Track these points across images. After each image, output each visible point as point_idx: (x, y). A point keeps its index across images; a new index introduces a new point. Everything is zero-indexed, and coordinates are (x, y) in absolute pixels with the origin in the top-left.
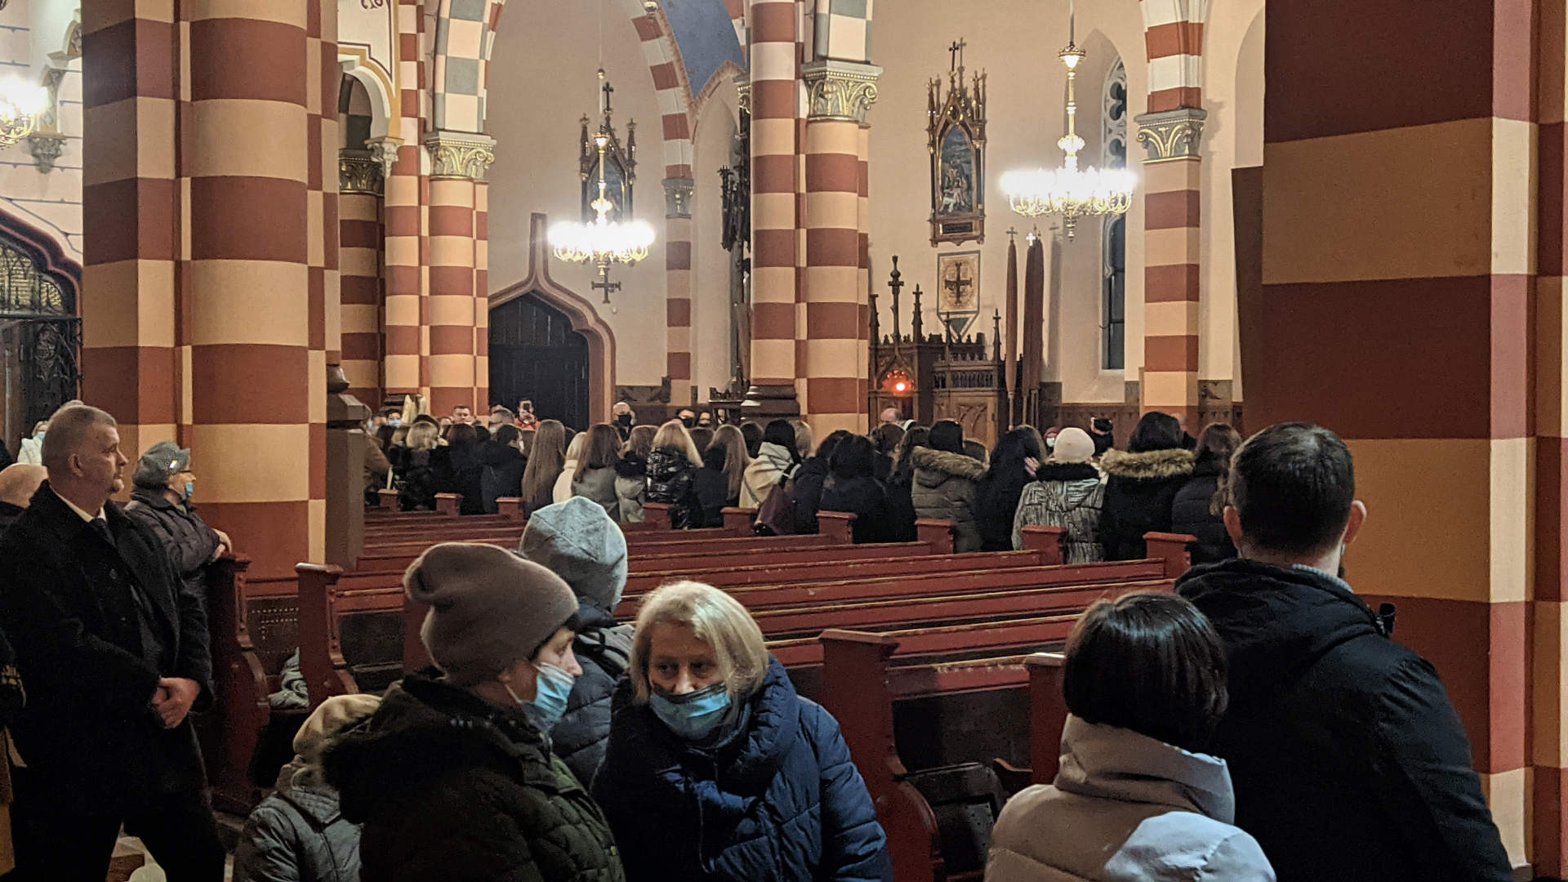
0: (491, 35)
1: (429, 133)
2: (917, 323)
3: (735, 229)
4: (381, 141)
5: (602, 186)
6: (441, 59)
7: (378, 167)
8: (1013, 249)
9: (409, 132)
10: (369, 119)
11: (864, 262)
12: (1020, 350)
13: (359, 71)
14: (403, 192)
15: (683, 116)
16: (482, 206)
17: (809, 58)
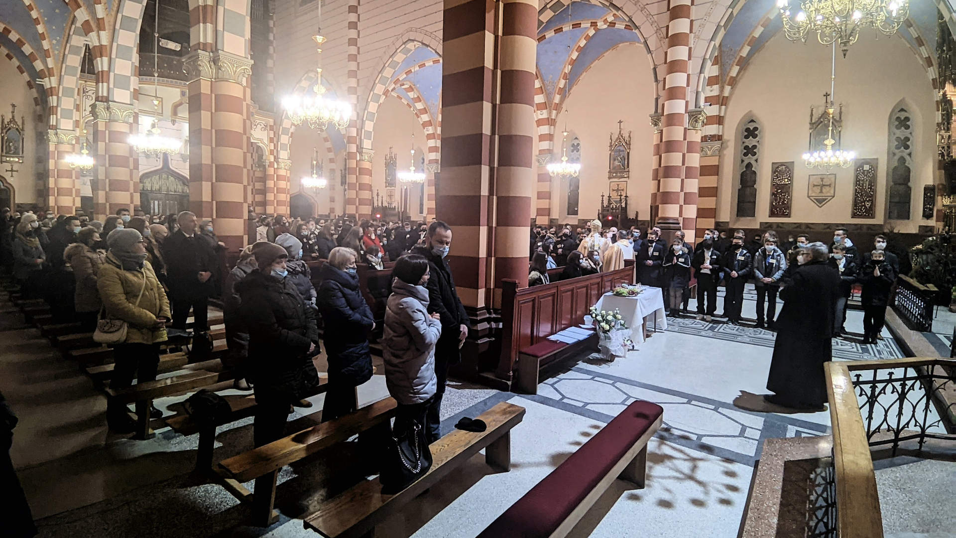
0: (291, 139)
1: (276, 159)
2: (382, 203)
3: (343, 183)
4: (265, 160)
5: (315, 172)
6: (279, 143)
7: (264, 166)
8: (402, 189)
9: (272, 159)
10: (263, 155)
11: (371, 190)
12: (403, 210)
13: (260, 144)
14: (271, 171)
15: (333, 159)
16: (289, 175)
17: (359, 147)
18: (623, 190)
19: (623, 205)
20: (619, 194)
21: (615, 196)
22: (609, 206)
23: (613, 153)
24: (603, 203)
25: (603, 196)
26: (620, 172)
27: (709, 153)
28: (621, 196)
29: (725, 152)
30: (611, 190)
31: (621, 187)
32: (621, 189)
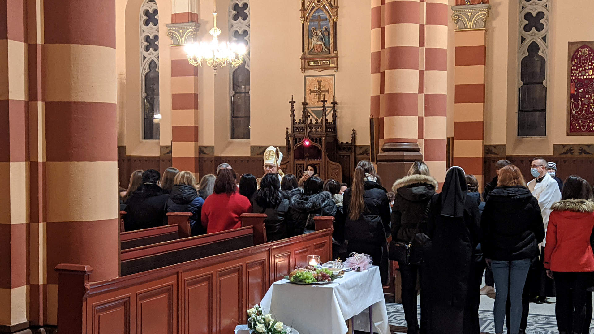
18: (328, 91)
19: (330, 118)
20: (322, 99)
21: (314, 103)
22: (304, 122)
23: (307, 23)
24: (293, 115)
25: (293, 102)
26: (322, 59)
27: (469, 25)
28: (324, 101)
29: (495, 24)
30: (308, 92)
31: (324, 86)
32: (325, 89)
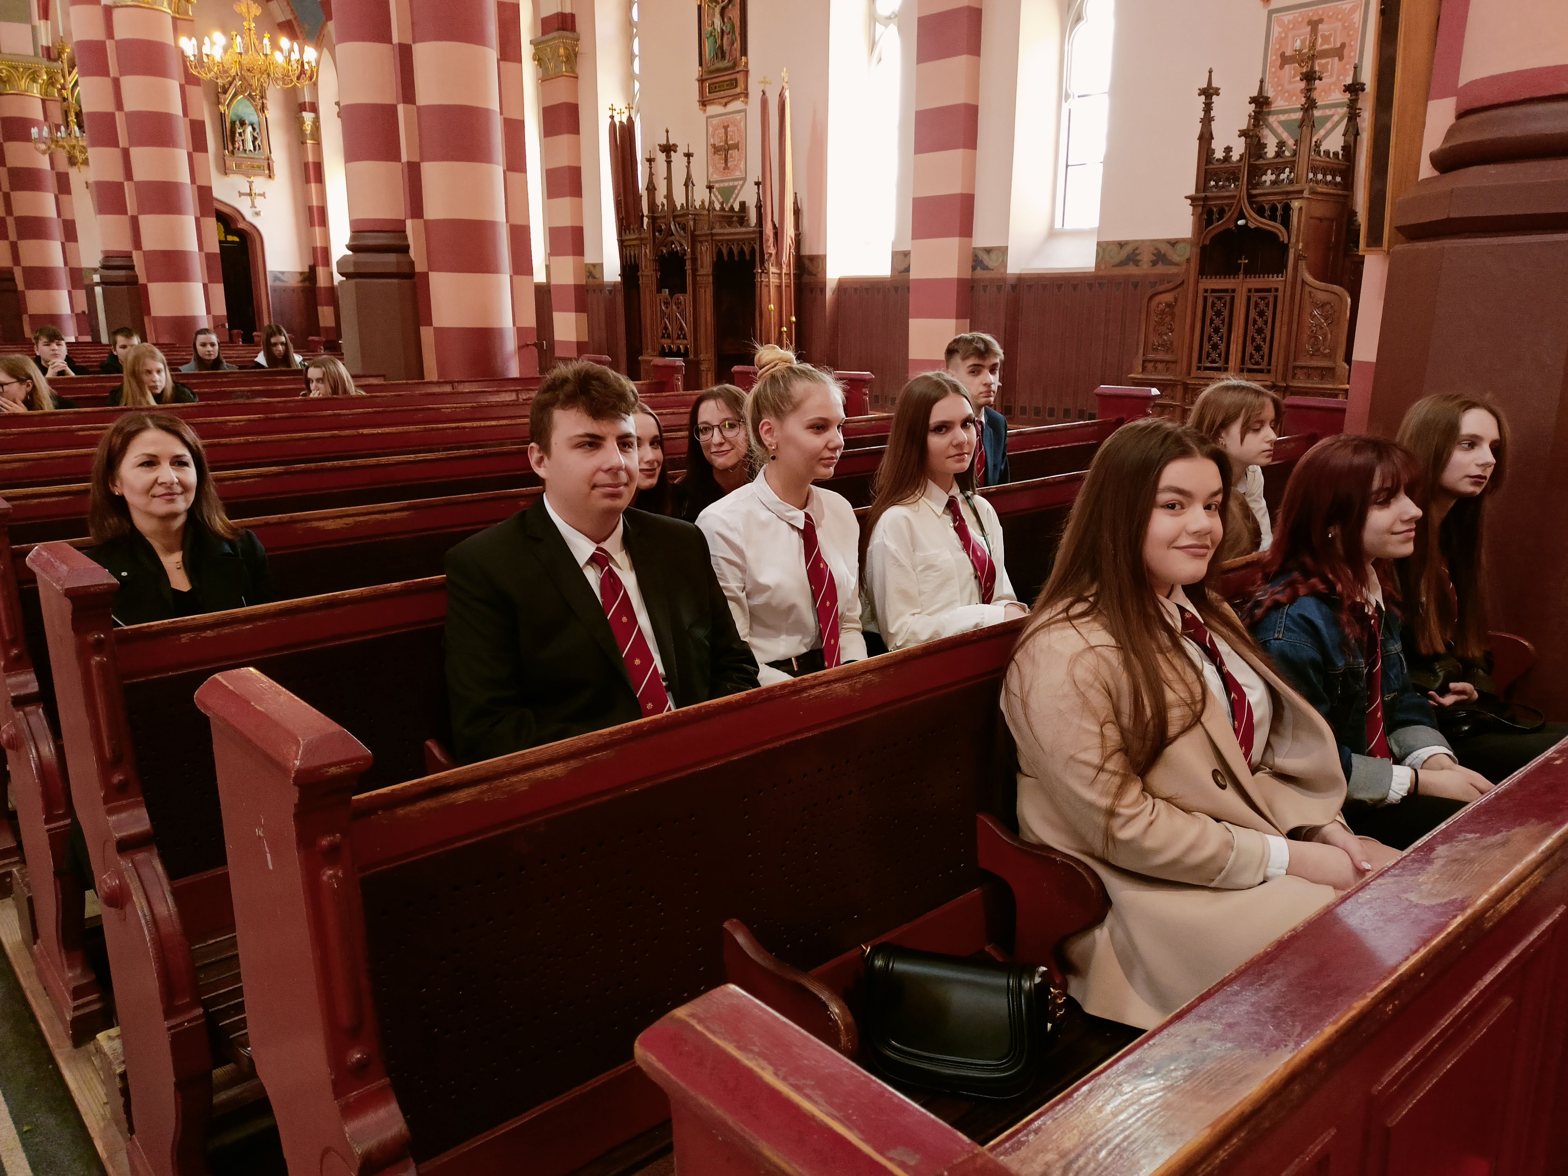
21: (1291, 96)
24: (1207, 133)
25: (1209, 92)
31: (1330, 35)
32: (1332, 46)
